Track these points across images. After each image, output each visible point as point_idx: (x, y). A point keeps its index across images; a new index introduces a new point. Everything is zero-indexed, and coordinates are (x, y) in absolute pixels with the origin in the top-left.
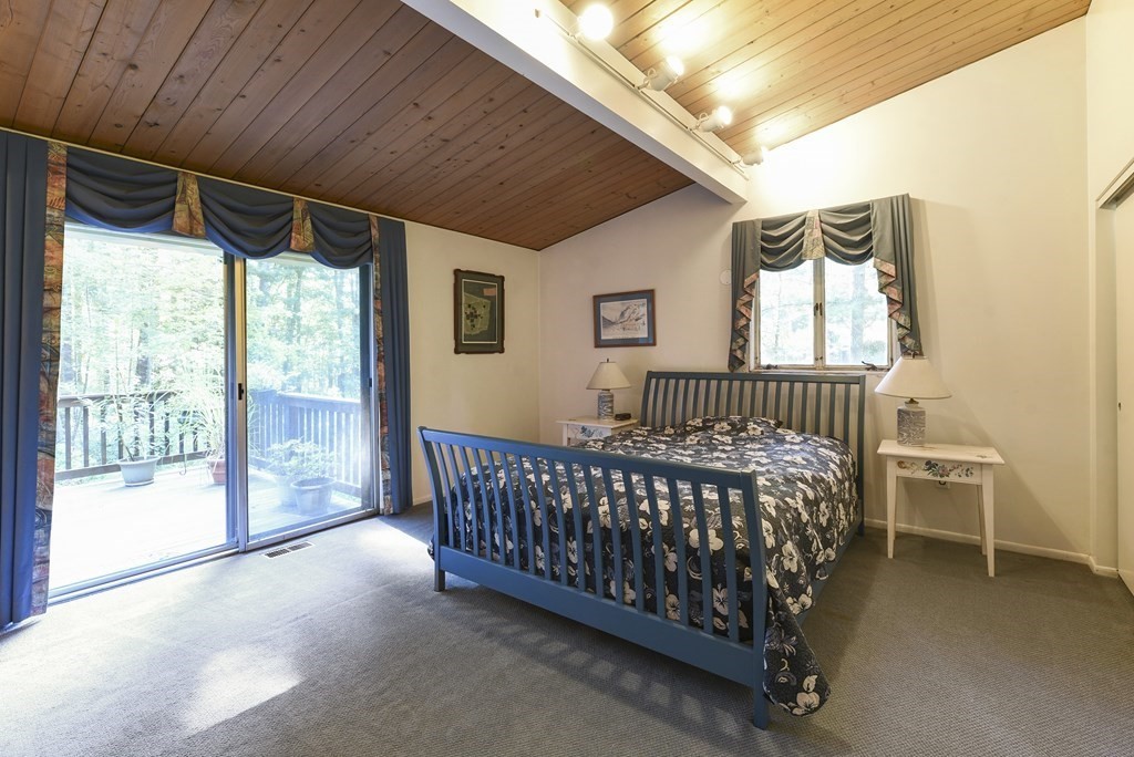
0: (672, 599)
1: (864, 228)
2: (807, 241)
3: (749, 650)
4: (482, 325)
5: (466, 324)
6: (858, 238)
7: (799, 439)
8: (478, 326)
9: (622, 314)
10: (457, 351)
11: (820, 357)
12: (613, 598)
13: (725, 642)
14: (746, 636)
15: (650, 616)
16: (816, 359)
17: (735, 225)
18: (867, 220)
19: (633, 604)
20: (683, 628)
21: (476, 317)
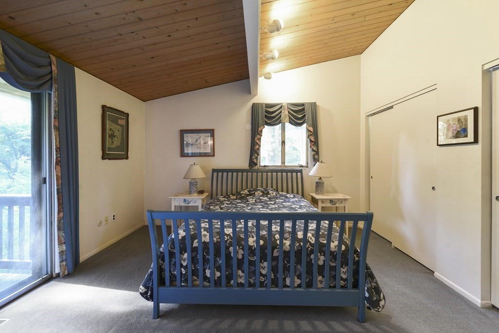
0: (320, 278)
1: (303, 112)
2: (283, 115)
3: (358, 291)
4: (117, 142)
5: (109, 141)
6: (300, 116)
7: (292, 196)
8: (115, 143)
9: (197, 140)
10: (103, 158)
11: (283, 162)
12: (289, 287)
13: (348, 291)
14: (356, 285)
15: (311, 290)
16: (282, 163)
17: (254, 104)
18: (303, 109)
19: (299, 286)
20: (328, 290)
21: (114, 136)
